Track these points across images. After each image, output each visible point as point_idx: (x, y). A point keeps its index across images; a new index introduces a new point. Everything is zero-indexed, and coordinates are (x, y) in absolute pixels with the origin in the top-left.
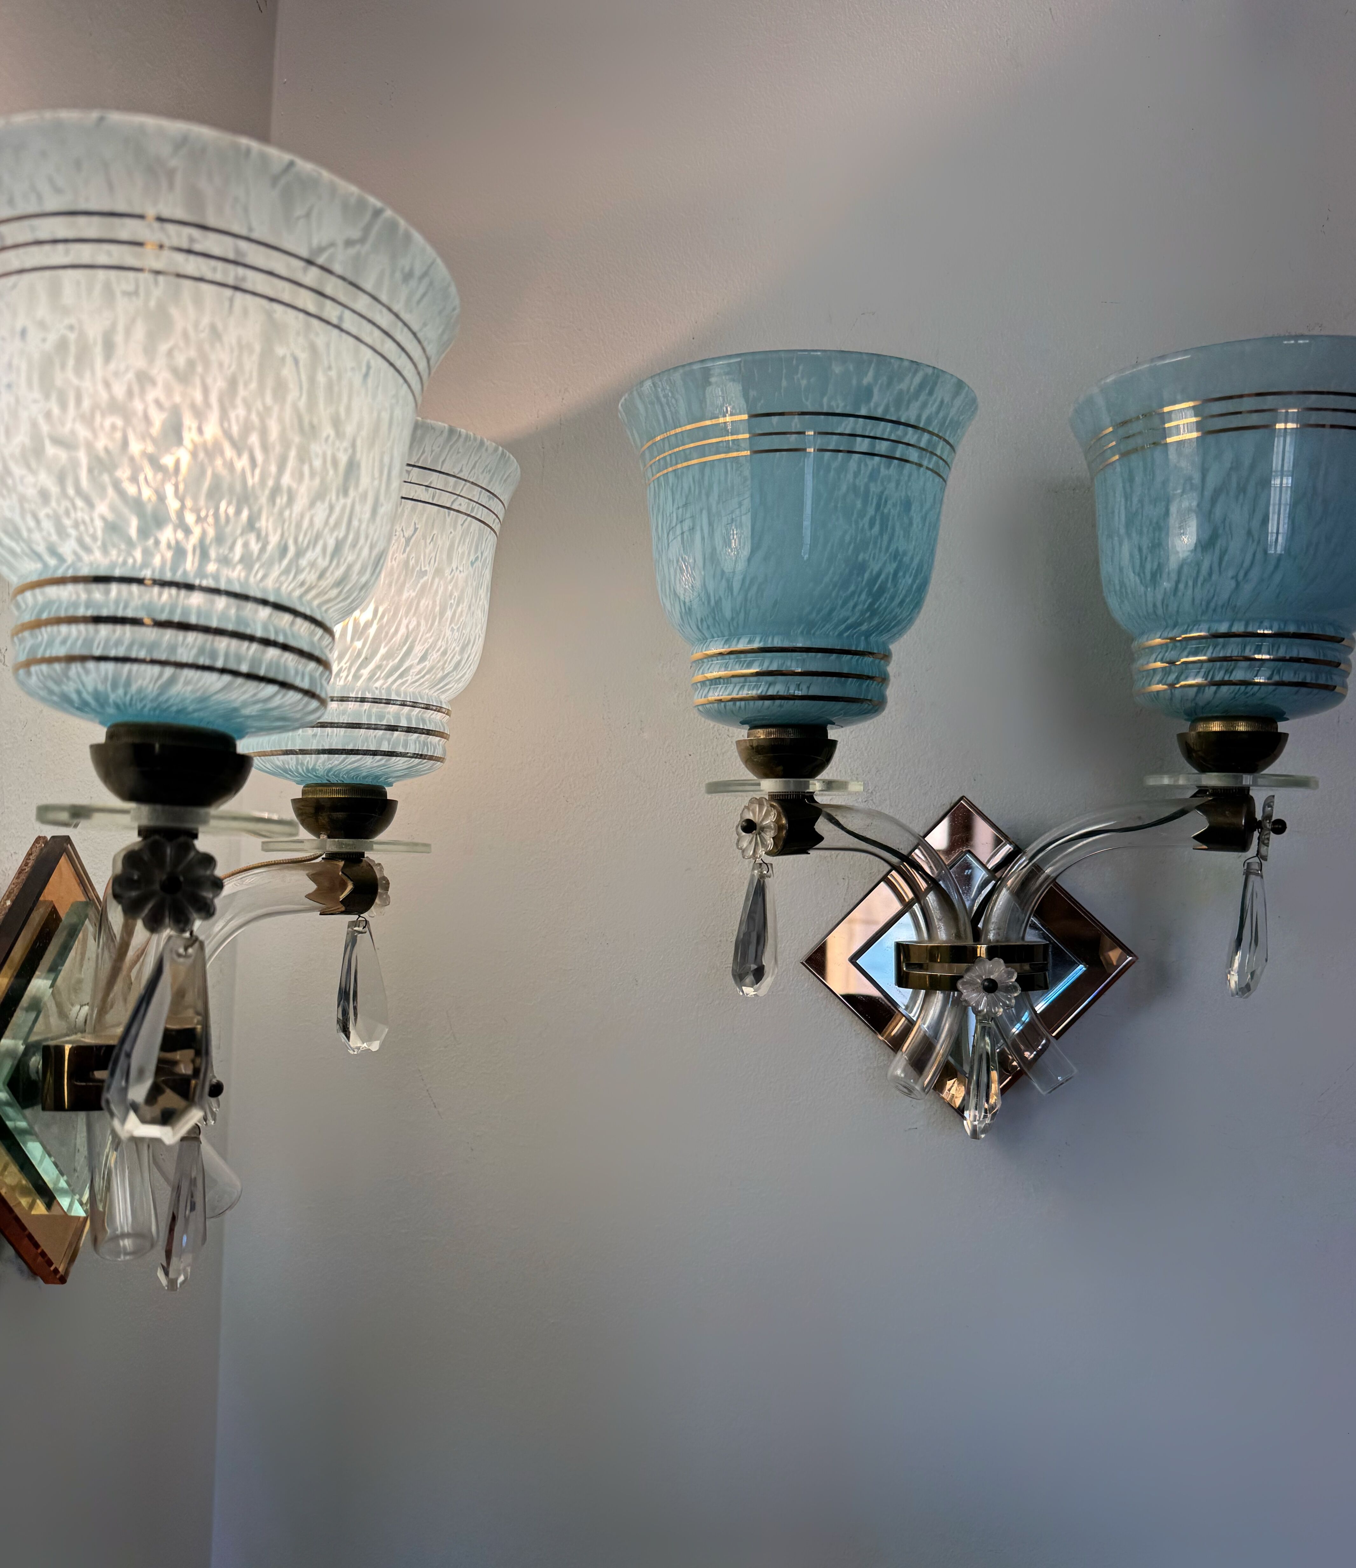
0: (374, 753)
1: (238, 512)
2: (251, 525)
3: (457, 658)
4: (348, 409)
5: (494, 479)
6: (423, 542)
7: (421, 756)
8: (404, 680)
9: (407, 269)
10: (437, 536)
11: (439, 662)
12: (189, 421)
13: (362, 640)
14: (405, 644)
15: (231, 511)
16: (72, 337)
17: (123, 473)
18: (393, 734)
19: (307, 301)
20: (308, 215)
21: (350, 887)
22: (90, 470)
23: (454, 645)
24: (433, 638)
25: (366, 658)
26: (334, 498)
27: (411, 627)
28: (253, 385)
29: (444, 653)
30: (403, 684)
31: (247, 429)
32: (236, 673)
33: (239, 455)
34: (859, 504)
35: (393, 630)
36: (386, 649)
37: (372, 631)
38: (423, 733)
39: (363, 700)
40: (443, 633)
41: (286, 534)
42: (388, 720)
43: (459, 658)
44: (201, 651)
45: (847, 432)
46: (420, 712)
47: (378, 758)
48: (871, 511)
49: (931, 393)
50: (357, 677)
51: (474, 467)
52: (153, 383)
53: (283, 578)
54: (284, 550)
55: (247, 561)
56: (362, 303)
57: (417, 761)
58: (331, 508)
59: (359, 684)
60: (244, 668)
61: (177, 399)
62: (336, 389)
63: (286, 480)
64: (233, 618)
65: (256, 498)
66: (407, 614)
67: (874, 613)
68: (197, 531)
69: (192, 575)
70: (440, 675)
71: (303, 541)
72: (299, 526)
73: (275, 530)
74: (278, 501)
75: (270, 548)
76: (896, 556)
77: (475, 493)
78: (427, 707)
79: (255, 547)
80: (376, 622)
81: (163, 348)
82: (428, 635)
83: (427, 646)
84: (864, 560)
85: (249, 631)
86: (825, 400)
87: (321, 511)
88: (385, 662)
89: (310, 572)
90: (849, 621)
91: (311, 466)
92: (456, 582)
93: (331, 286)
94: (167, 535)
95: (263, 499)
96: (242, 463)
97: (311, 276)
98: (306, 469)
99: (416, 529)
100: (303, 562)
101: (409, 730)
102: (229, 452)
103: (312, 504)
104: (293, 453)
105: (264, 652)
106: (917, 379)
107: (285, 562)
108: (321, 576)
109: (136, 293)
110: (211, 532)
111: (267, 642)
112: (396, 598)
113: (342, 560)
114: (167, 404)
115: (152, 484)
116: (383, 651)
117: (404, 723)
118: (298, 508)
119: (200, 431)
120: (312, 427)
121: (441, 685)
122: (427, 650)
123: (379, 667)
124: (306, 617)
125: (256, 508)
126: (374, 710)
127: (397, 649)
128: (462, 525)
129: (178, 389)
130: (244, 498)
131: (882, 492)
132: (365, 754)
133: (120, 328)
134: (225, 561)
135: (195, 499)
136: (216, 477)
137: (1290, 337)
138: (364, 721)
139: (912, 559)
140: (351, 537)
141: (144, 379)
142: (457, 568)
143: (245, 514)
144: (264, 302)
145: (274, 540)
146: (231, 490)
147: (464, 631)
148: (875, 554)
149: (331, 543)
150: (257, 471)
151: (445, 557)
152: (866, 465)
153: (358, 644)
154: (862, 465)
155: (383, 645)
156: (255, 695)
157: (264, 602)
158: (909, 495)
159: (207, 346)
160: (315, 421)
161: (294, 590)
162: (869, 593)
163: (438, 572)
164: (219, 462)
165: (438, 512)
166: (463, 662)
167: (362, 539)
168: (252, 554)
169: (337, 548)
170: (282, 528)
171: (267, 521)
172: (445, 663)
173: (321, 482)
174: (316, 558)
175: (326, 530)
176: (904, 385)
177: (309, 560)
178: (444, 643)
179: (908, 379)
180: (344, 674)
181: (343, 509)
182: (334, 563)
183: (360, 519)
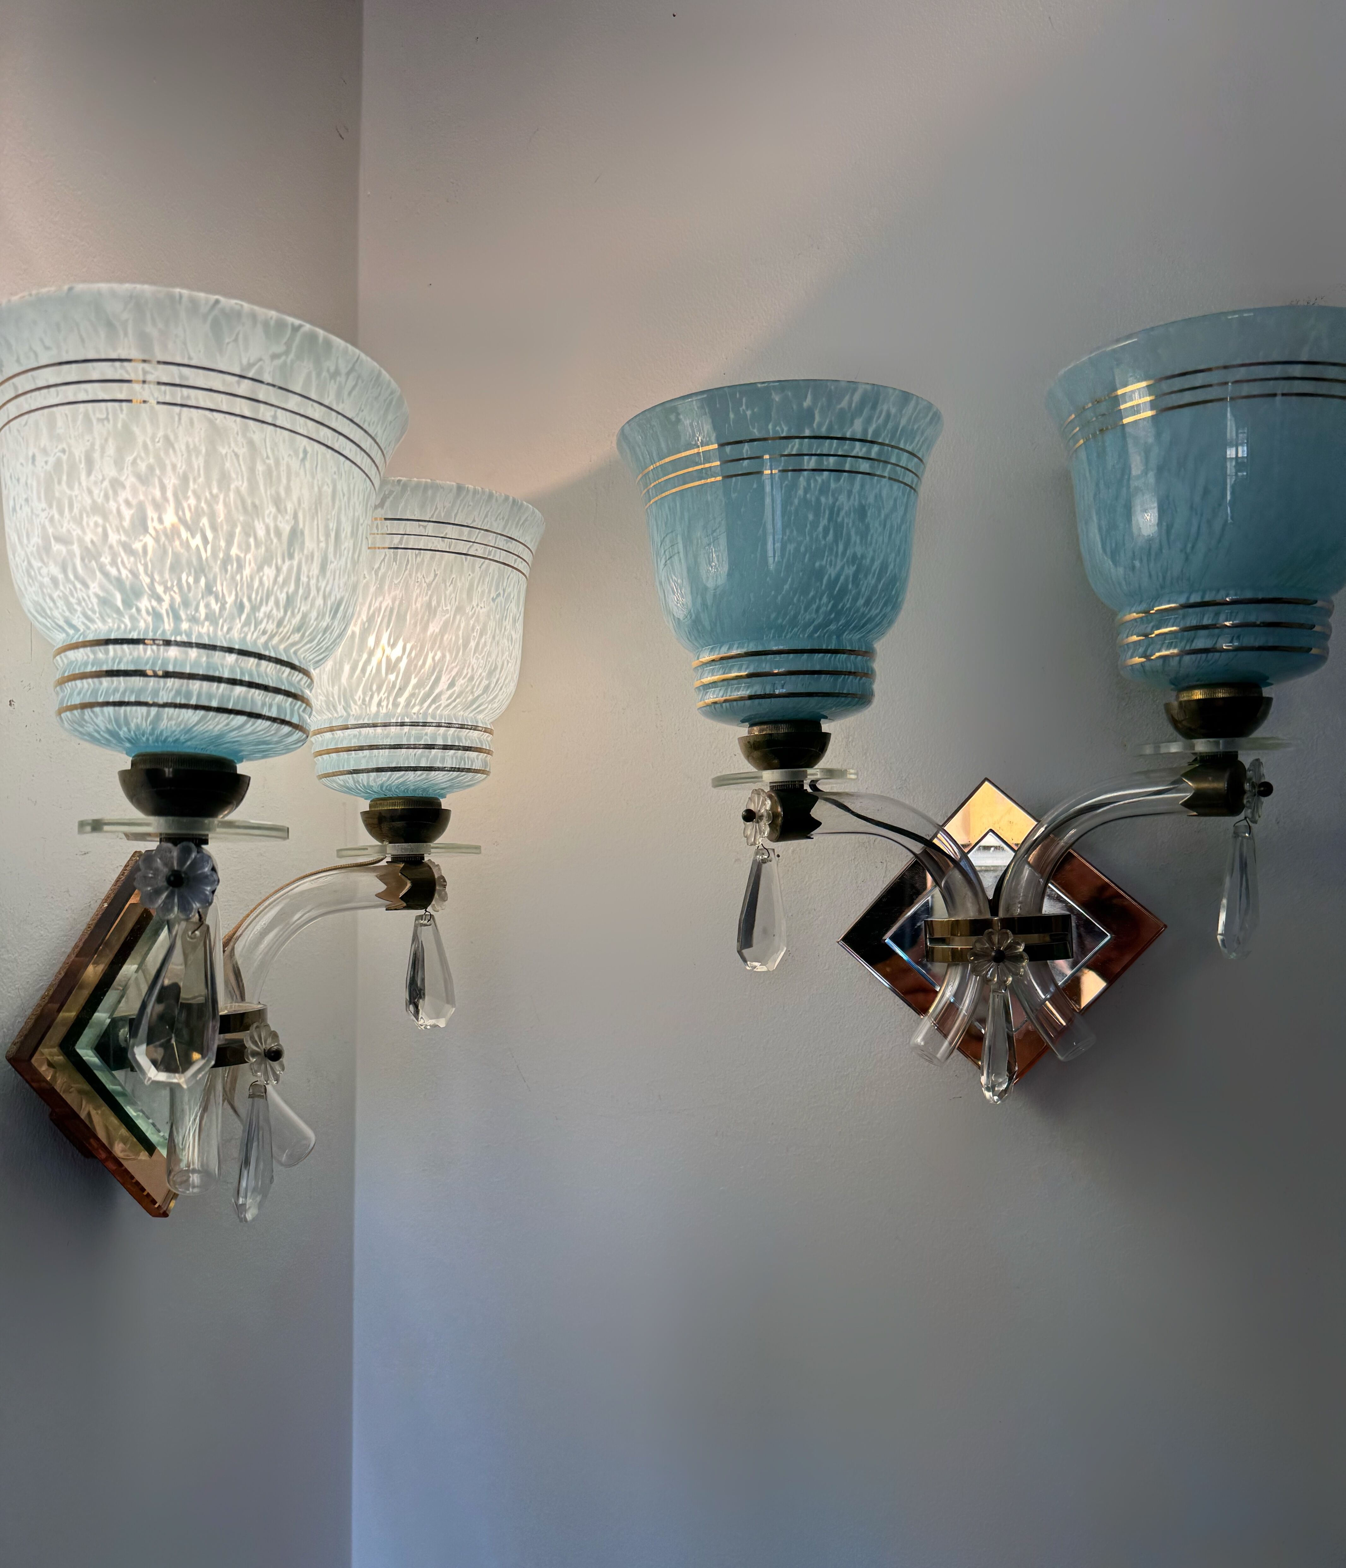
0: (415, 769)
1: (197, 581)
2: (209, 590)
3: (485, 682)
4: (288, 489)
5: (509, 524)
6: (443, 586)
7: (459, 770)
8: (437, 704)
9: (332, 369)
10: (456, 579)
11: (467, 686)
12: (151, 513)
13: (395, 674)
14: (433, 674)
15: (191, 580)
16: (64, 457)
17: (106, 559)
18: (431, 752)
19: (245, 407)
20: (236, 340)
21: (409, 885)
22: (83, 559)
23: (480, 671)
24: (458, 667)
25: (400, 689)
26: (280, 561)
27: (437, 658)
28: (201, 480)
29: (472, 679)
30: (437, 708)
31: (198, 514)
32: (208, 709)
33: (193, 536)
34: (811, 517)
35: (420, 663)
36: (416, 680)
37: (402, 665)
38: (459, 749)
39: (402, 724)
40: (468, 662)
41: (240, 595)
42: (426, 740)
43: (487, 682)
44: (178, 692)
45: (794, 452)
46: (455, 731)
47: (419, 773)
48: (824, 522)
49: (874, 407)
50: (396, 705)
51: (486, 516)
52: (124, 487)
53: (246, 629)
54: (241, 607)
55: (211, 618)
56: (293, 402)
57: (455, 774)
58: (278, 570)
59: (399, 711)
60: (214, 704)
61: (142, 497)
62: (275, 473)
63: (234, 551)
64: (204, 665)
65: (210, 568)
66: (432, 649)
67: (839, 614)
68: (167, 598)
69: (168, 633)
70: (471, 698)
71: (256, 599)
72: (250, 587)
73: (230, 593)
74: (229, 568)
75: (228, 606)
76: (854, 559)
77: (490, 538)
78: (462, 727)
79: (216, 607)
80: (405, 657)
81: (129, 459)
82: (454, 665)
83: (453, 673)
84: (821, 566)
85: (217, 674)
86: (770, 427)
87: (269, 572)
88: (417, 691)
89: (268, 622)
90: (816, 623)
91: (256, 538)
92: (478, 616)
93: (262, 393)
94: (144, 603)
95: (217, 569)
96: (196, 542)
97: (245, 387)
98: (252, 540)
99: (436, 575)
100: (260, 615)
101: (445, 747)
102: (185, 534)
103: (260, 568)
104: (238, 530)
105: (232, 691)
106: (857, 397)
107: (244, 617)
108: (280, 624)
109: (107, 419)
110: (178, 599)
111: (233, 682)
112: (422, 635)
113: (296, 611)
114: (134, 502)
115: (128, 566)
116: (414, 681)
117: (440, 742)
118: (247, 572)
119: (160, 520)
120: (254, 506)
121: (474, 706)
122: (454, 678)
123: (412, 695)
124: (269, 659)
125: (211, 576)
126: (413, 732)
127: (426, 679)
128: (480, 567)
129: (141, 489)
130: (201, 569)
131: (834, 504)
132: (406, 771)
133: (97, 447)
134: (193, 620)
135: (161, 574)
136: (176, 556)
137: (1234, 312)
138: (405, 742)
139: (873, 560)
140: (301, 591)
141: (116, 484)
142: (477, 605)
143: (203, 581)
144: (207, 413)
145: (230, 600)
146: (189, 563)
147: (489, 659)
148: (831, 561)
149: (282, 597)
150: (209, 547)
151: (465, 596)
152: (816, 481)
153: (392, 677)
154: (812, 481)
155: (413, 676)
156: (227, 724)
157: (230, 650)
158: (863, 502)
159: (162, 454)
160: (257, 502)
161: (257, 638)
162: (830, 597)
163: (459, 610)
164: (177, 543)
165: (456, 558)
166: (492, 685)
167: (313, 592)
168: (215, 613)
169: (290, 601)
170: (236, 590)
171: (222, 585)
172: (473, 688)
173: (267, 550)
174: (271, 611)
175: (276, 588)
176: (844, 404)
177: (265, 613)
178: (470, 670)
179: (847, 398)
180: (384, 703)
181: (290, 569)
182: (289, 613)
183: (308, 577)
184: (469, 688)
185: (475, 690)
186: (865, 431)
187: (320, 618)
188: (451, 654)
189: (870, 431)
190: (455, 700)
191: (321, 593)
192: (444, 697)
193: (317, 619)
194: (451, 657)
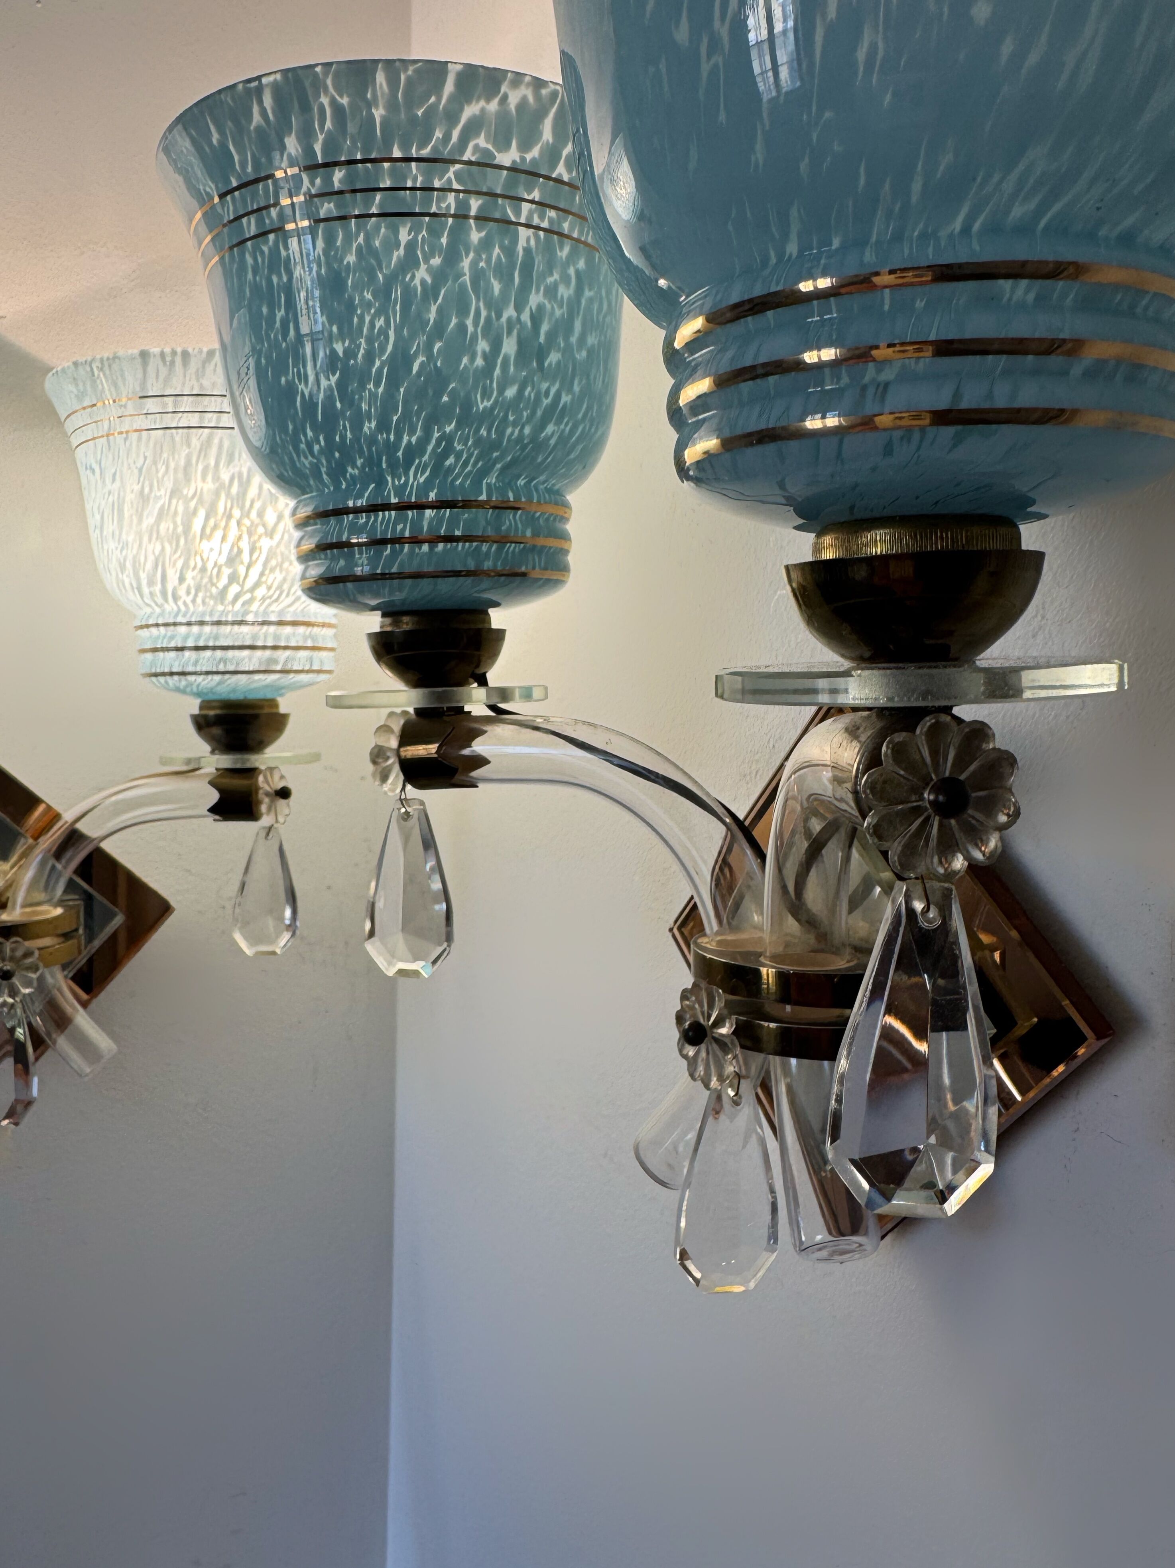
6: (154, 470)
24: (183, 558)
38: (217, 650)
42: (178, 641)
46: (210, 629)
50: (149, 605)
88: (153, 586)
126: (167, 634)
165: (163, 434)
176: (257, 118)
179: (256, 109)
185: (216, 579)
186: (309, 151)
188: (171, 544)
189: (318, 148)
190: (197, 595)
192: (183, 593)
194: (171, 547)
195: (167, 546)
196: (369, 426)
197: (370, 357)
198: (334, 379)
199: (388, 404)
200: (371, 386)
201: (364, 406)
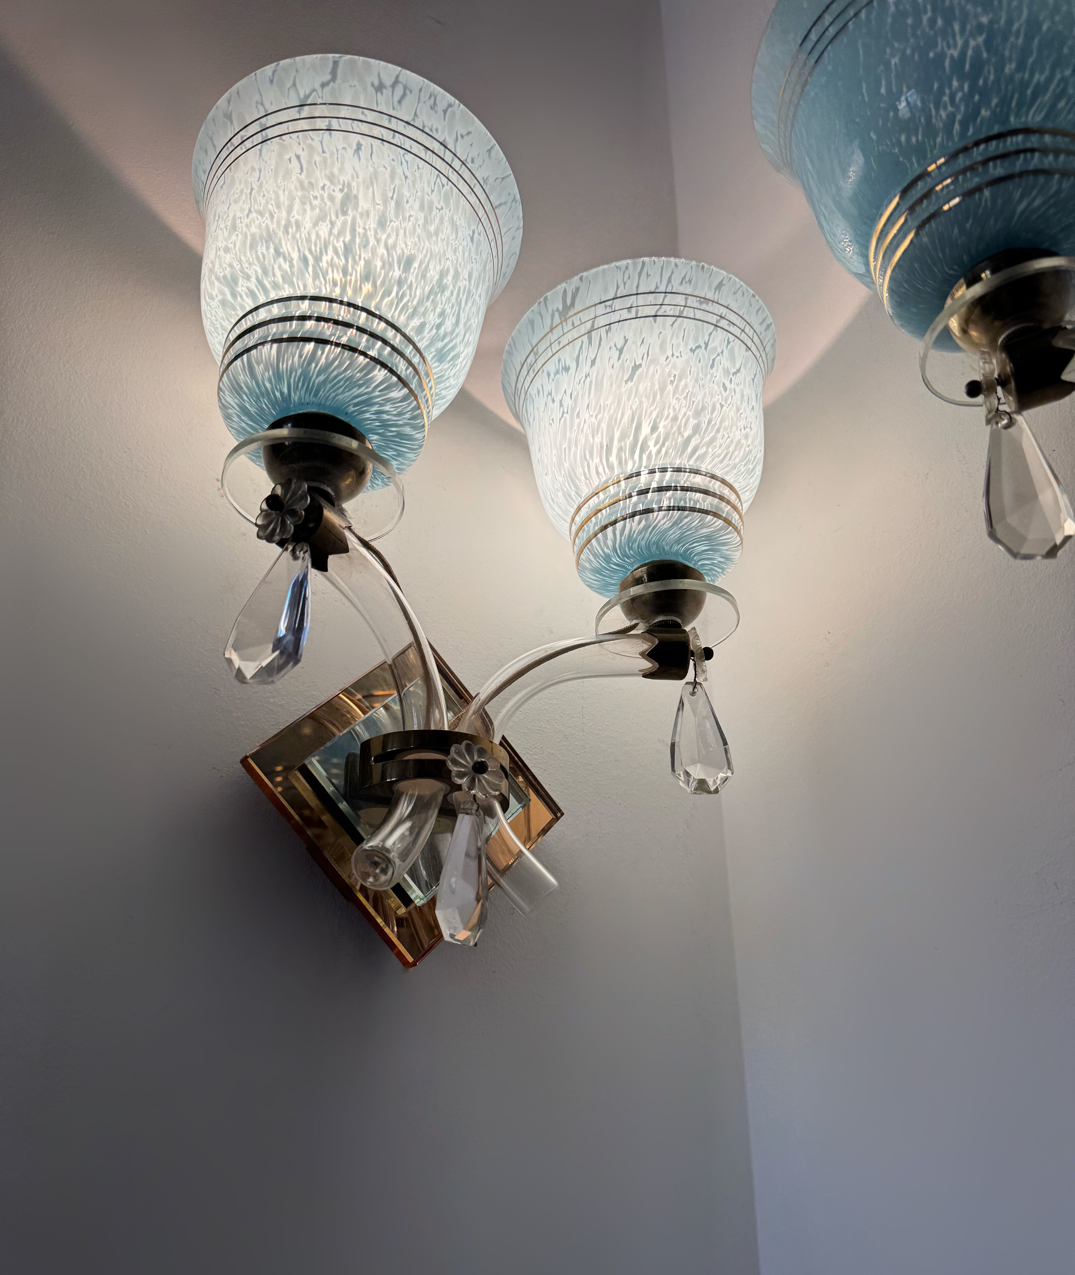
1: (268, 248)
2: (278, 253)
3: (693, 422)
6: (634, 347)
8: (647, 453)
9: (376, 82)
10: (647, 338)
11: (672, 427)
14: (632, 421)
15: (264, 250)
18: (646, 497)
19: (302, 125)
20: (294, 84)
23: (684, 410)
24: (658, 409)
25: (607, 445)
26: (333, 218)
29: (675, 419)
30: (649, 457)
38: (676, 490)
40: (668, 403)
41: (302, 249)
42: (640, 487)
43: (696, 422)
46: (671, 475)
50: (611, 467)
51: (668, 282)
53: (317, 282)
54: (305, 260)
55: (286, 278)
58: (332, 224)
62: (330, 161)
63: (294, 217)
65: (276, 234)
68: (253, 275)
71: (316, 250)
72: (309, 240)
73: (293, 249)
74: (290, 230)
75: (295, 262)
78: (677, 470)
79: (286, 266)
82: (652, 408)
83: (654, 416)
84: (936, 53)
87: (324, 227)
88: (623, 443)
89: (333, 272)
91: (311, 205)
92: (672, 366)
93: (317, 111)
95: (280, 234)
98: (308, 207)
99: (626, 340)
100: (324, 264)
101: (661, 490)
103: (315, 224)
104: (297, 202)
107: (310, 269)
108: (345, 272)
110: (259, 271)
112: (618, 392)
113: (357, 258)
116: (617, 435)
117: (654, 486)
118: (305, 229)
120: (311, 184)
122: (655, 421)
123: (620, 449)
125: (277, 241)
126: (628, 484)
127: (628, 428)
128: (673, 325)
130: (269, 239)
135: (245, 255)
138: (622, 496)
140: (358, 241)
142: (672, 355)
143: (272, 248)
145: (295, 256)
147: (693, 399)
149: (340, 245)
150: (275, 221)
151: (658, 350)
153: (598, 439)
155: (615, 429)
160: (313, 181)
166: (704, 426)
167: (372, 241)
168: (287, 272)
169: (348, 249)
170: (298, 246)
171: (286, 245)
172: (679, 428)
173: (321, 210)
174: (332, 259)
175: (332, 238)
177: (327, 262)
178: (671, 411)
180: (601, 470)
181: (345, 223)
182: (350, 260)
183: (364, 228)
184: (675, 428)
185: (682, 430)
187: (387, 267)
188: (648, 399)
190: (663, 445)
191: (382, 244)
192: (651, 443)
193: (383, 267)
194: (648, 402)
195: (644, 400)
196: (1009, 68)
197: (1010, 22)
198: (981, 39)
199: (1025, 52)
200: (1012, 39)
201: (1007, 53)
